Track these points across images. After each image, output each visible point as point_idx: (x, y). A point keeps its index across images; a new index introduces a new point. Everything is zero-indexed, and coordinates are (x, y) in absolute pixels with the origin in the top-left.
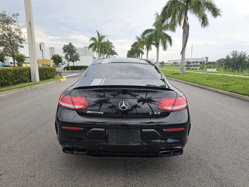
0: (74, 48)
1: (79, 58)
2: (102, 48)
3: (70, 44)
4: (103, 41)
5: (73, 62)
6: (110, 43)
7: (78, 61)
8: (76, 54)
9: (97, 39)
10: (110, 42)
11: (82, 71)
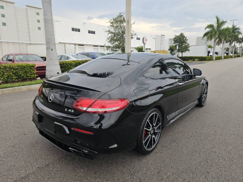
0: (185, 38)
1: (188, 48)
2: (220, 36)
3: (182, 34)
4: (222, 28)
5: (182, 53)
6: (236, 29)
7: (187, 52)
8: (186, 44)
9: (215, 25)
10: (237, 27)
11: (189, 62)
